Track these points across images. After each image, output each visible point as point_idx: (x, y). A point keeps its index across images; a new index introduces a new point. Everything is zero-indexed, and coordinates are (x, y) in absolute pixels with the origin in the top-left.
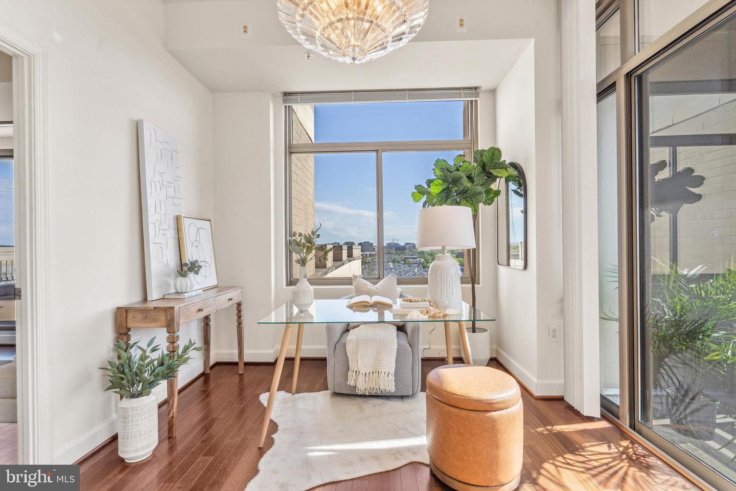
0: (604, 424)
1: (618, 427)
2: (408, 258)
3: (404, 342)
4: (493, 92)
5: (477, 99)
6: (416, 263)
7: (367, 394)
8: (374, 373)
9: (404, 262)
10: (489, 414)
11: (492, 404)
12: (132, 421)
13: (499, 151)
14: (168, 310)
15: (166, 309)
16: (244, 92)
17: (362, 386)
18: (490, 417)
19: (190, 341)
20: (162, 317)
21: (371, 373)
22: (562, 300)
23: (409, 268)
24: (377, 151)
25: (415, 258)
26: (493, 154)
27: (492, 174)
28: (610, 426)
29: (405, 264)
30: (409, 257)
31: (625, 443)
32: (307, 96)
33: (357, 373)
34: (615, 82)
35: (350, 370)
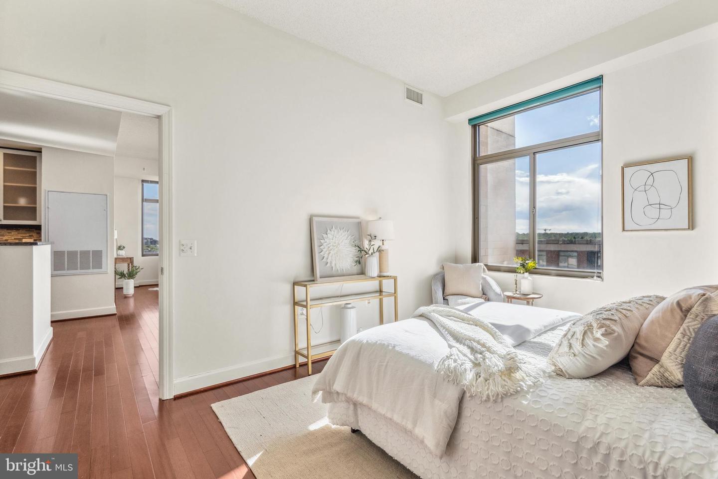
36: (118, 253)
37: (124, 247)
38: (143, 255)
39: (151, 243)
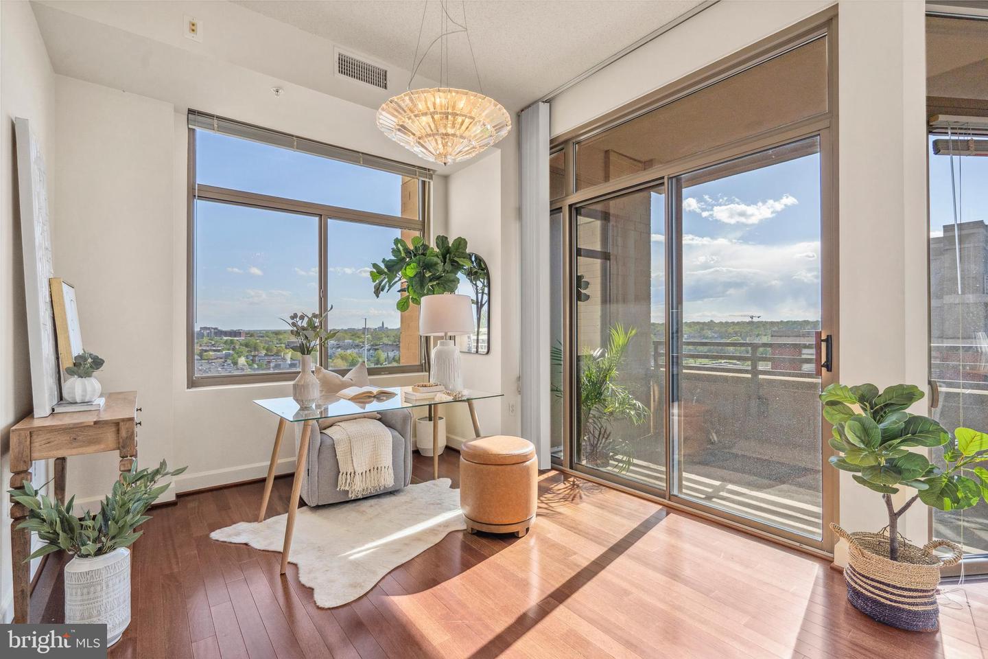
0: (553, 473)
1: (562, 472)
2: (206, 351)
3: (397, 434)
4: (446, 178)
5: (430, 181)
6: (221, 358)
7: (360, 496)
8: (372, 470)
9: (199, 358)
10: (525, 464)
11: (527, 455)
12: (107, 586)
13: (466, 243)
14: (121, 424)
15: (117, 424)
16: (124, 91)
17: (358, 487)
18: (526, 466)
19: (163, 464)
20: (110, 436)
21: (368, 472)
22: (519, 378)
23: (208, 366)
24: (321, 215)
25: (219, 351)
26: (459, 244)
27: (457, 262)
28: (557, 472)
29: (202, 359)
30: (208, 348)
31: (572, 479)
32: (232, 125)
33: (352, 474)
34: (561, 208)
35: (341, 474)
36: (66, 387)
37: (98, 363)
38: (192, 383)
39: (216, 334)
